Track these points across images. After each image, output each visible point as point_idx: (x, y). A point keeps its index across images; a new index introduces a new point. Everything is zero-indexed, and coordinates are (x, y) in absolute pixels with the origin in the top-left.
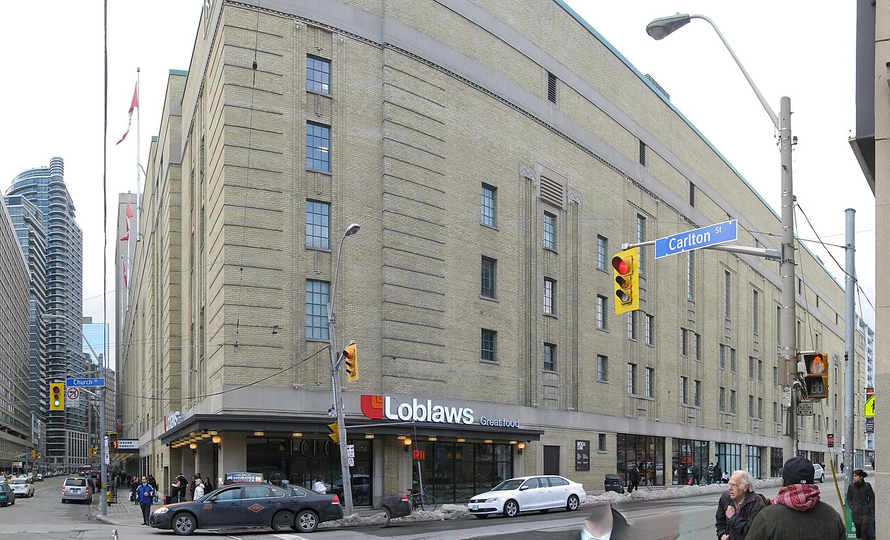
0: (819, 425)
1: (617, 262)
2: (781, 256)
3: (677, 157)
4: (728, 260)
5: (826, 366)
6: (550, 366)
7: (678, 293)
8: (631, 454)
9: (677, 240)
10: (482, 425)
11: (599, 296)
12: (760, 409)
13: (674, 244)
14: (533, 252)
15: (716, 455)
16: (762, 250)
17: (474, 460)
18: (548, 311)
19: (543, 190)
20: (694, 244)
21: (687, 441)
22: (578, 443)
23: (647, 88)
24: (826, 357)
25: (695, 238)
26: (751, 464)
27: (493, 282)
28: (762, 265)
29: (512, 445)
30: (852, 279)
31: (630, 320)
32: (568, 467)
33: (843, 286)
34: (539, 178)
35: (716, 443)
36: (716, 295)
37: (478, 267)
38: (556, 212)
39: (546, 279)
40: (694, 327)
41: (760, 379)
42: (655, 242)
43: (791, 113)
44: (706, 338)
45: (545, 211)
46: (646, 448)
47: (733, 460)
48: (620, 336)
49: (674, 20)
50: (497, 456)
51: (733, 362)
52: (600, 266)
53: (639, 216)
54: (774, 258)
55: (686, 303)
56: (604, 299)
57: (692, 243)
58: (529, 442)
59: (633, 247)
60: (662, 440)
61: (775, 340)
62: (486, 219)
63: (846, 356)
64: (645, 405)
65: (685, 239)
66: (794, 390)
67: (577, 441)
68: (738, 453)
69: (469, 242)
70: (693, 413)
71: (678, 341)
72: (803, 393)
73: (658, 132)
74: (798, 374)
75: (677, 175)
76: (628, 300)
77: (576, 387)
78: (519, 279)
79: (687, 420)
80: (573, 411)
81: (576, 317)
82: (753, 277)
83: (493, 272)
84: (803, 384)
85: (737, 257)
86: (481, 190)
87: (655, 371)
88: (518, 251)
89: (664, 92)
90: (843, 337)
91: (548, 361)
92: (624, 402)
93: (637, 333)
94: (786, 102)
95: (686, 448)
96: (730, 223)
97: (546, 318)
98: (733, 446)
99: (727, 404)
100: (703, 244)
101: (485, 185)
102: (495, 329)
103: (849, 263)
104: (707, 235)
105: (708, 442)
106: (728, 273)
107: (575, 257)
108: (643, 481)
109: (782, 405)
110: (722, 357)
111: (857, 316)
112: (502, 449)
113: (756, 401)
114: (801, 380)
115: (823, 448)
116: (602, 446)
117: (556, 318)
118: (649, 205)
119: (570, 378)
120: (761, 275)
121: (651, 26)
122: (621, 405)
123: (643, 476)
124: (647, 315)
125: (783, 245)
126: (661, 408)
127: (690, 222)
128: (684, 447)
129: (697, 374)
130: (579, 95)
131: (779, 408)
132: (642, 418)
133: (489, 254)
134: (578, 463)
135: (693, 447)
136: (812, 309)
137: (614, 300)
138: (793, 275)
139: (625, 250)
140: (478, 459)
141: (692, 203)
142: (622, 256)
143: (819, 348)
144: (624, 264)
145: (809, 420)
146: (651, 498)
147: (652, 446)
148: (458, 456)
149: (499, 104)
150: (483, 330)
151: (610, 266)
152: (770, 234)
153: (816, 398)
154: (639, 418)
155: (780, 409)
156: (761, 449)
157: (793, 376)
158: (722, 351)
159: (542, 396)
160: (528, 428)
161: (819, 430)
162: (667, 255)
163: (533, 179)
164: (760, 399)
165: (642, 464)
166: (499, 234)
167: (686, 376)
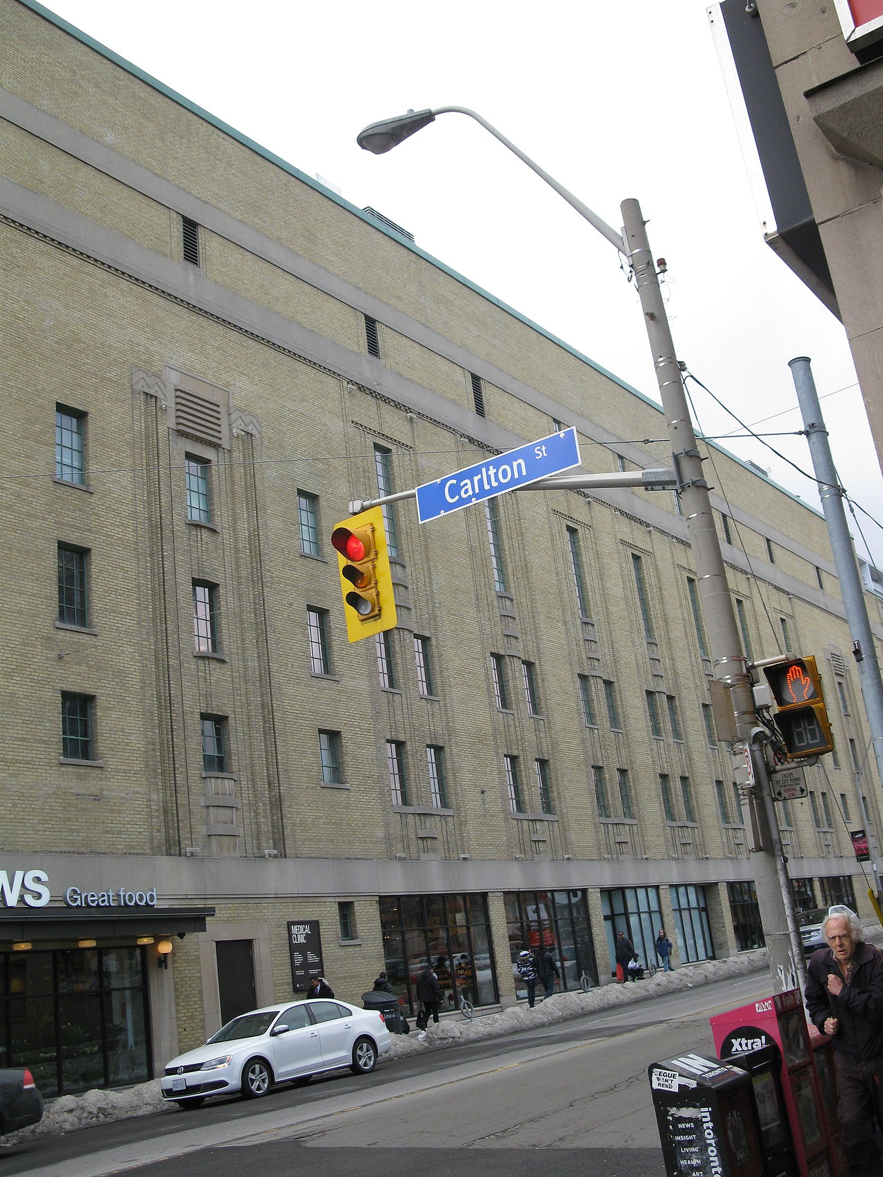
0: (827, 813)
1: (342, 539)
2: (675, 478)
3: (439, 334)
4: (569, 506)
5: (817, 681)
6: (218, 763)
7: (475, 585)
8: (415, 940)
9: (459, 482)
10: (69, 906)
11: (311, 608)
12: (687, 801)
13: (455, 490)
14: (167, 532)
15: (606, 918)
16: (636, 475)
17: (56, 990)
18: (204, 647)
19: (180, 414)
20: (495, 484)
21: (537, 896)
22: (294, 929)
23: (369, 228)
24: (813, 664)
25: (496, 474)
26: (688, 929)
27: (82, 594)
28: (640, 502)
29: (143, 947)
30: (834, 491)
31: (380, 650)
32: (275, 985)
33: (818, 507)
34: (171, 395)
35: (603, 891)
36: (554, 577)
37: (50, 564)
38: (208, 454)
39: (197, 583)
40: (518, 649)
41: (677, 734)
42: (415, 491)
43: (644, 223)
44: (548, 666)
45: (186, 452)
46: (446, 923)
47: (646, 924)
48: (362, 685)
49: (404, 122)
50: (108, 975)
51: (612, 707)
52: (308, 548)
53: (377, 447)
54: (663, 485)
55: (495, 603)
56: (322, 613)
57: (489, 483)
58: (181, 936)
59: (372, 506)
60: (479, 901)
61: (694, 646)
62: (67, 470)
63: (857, 652)
64: (433, 827)
65: (476, 479)
66: (755, 747)
67: (290, 924)
68: (654, 906)
69: (29, 515)
70: (542, 831)
71: (488, 680)
72: (777, 750)
73: (399, 298)
74: (757, 712)
75: (445, 366)
76: (373, 610)
77: (277, 803)
78: (138, 586)
79: (529, 849)
80: (275, 856)
81: (265, 656)
82: (626, 530)
83: (82, 574)
84: (772, 730)
85: (586, 496)
86: (55, 417)
87: (447, 750)
88: (135, 531)
89: (401, 231)
90: (841, 612)
91: (212, 751)
92: (387, 825)
93: (400, 675)
94: (631, 208)
95: (537, 911)
96: (562, 435)
97: (200, 662)
98: (641, 893)
99: (614, 800)
100: (513, 482)
101: (62, 409)
102: (91, 691)
103: (821, 459)
104: (519, 465)
105: (584, 891)
106: (572, 531)
107: (255, 536)
108: (450, 998)
109: (735, 784)
110: (588, 702)
111: (862, 563)
112: (120, 960)
113: (676, 785)
114: (767, 724)
115: (848, 866)
116: (347, 929)
117: (223, 661)
118: (394, 424)
119: (262, 785)
120: (641, 522)
121: (365, 134)
122: (380, 833)
123: (447, 987)
124: (417, 636)
125: (676, 459)
126: (471, 829)
127: (482, 446)
128: (530, 909)
129: (539, 745)
130: (242, 250)
131: (730, 792)
132: (431, 856)
133: (74, 538)
134: (299, 973)
135: (552, 907)
136: (761, 566)
137: (343, 614)
138: (707, 511)
139: (355, 514)
140: (64, 987)
141: (480, 410)
142: (351, 525)
143: (794, 645)
144: (357, 541)
145: (801, 809)
146: (472, 1036)
147: (460, 918)
148: (16, 985)
149: (89, 268)
150: (66, 695)
151: (328, 548)
152: (646, 441)
153: (809, 756)
154: (424, 856)
155: (733, 795)
156: (705, 890)
157: (748, 718)
158: (586, 690)
159: (203, 830)
160: (177, 905)
161: (830, 825)
162: (443, 513)
163: (160, 395)
164: (684, 779)
165: (441, 961)
166: (94, 499)
167: (515, 753)
